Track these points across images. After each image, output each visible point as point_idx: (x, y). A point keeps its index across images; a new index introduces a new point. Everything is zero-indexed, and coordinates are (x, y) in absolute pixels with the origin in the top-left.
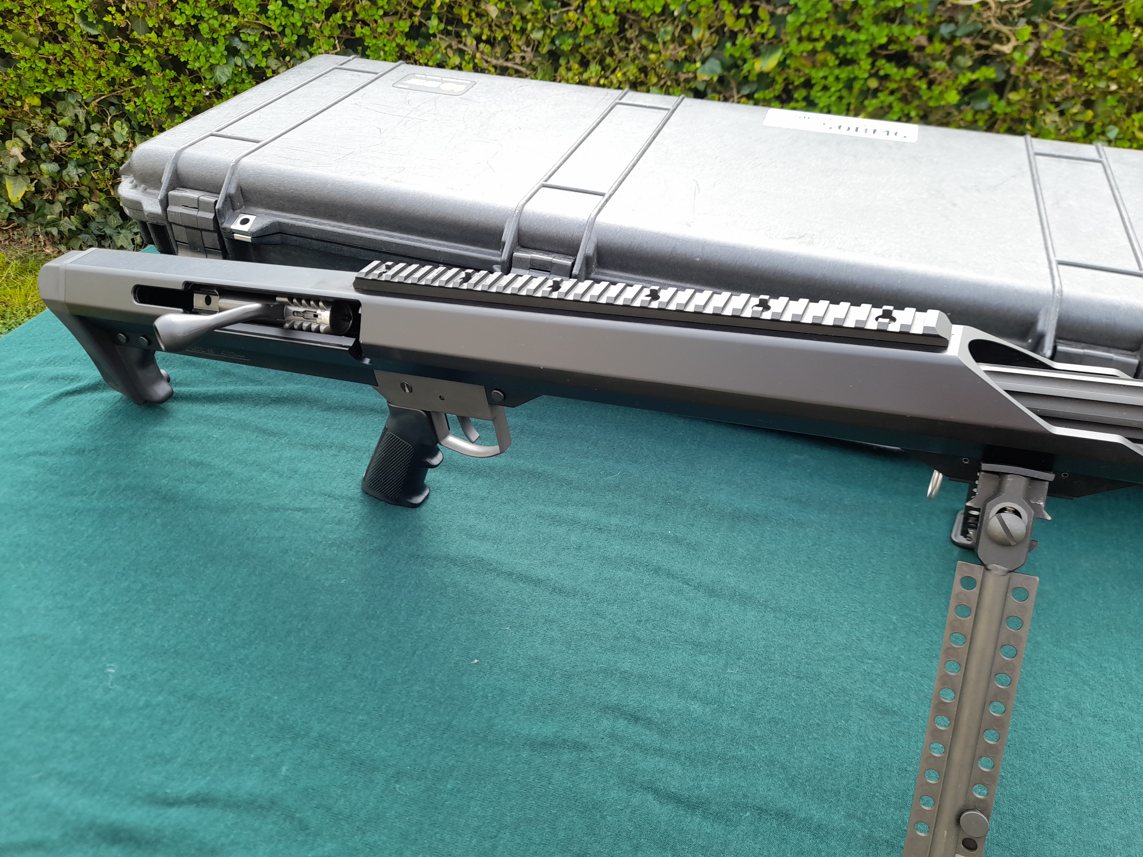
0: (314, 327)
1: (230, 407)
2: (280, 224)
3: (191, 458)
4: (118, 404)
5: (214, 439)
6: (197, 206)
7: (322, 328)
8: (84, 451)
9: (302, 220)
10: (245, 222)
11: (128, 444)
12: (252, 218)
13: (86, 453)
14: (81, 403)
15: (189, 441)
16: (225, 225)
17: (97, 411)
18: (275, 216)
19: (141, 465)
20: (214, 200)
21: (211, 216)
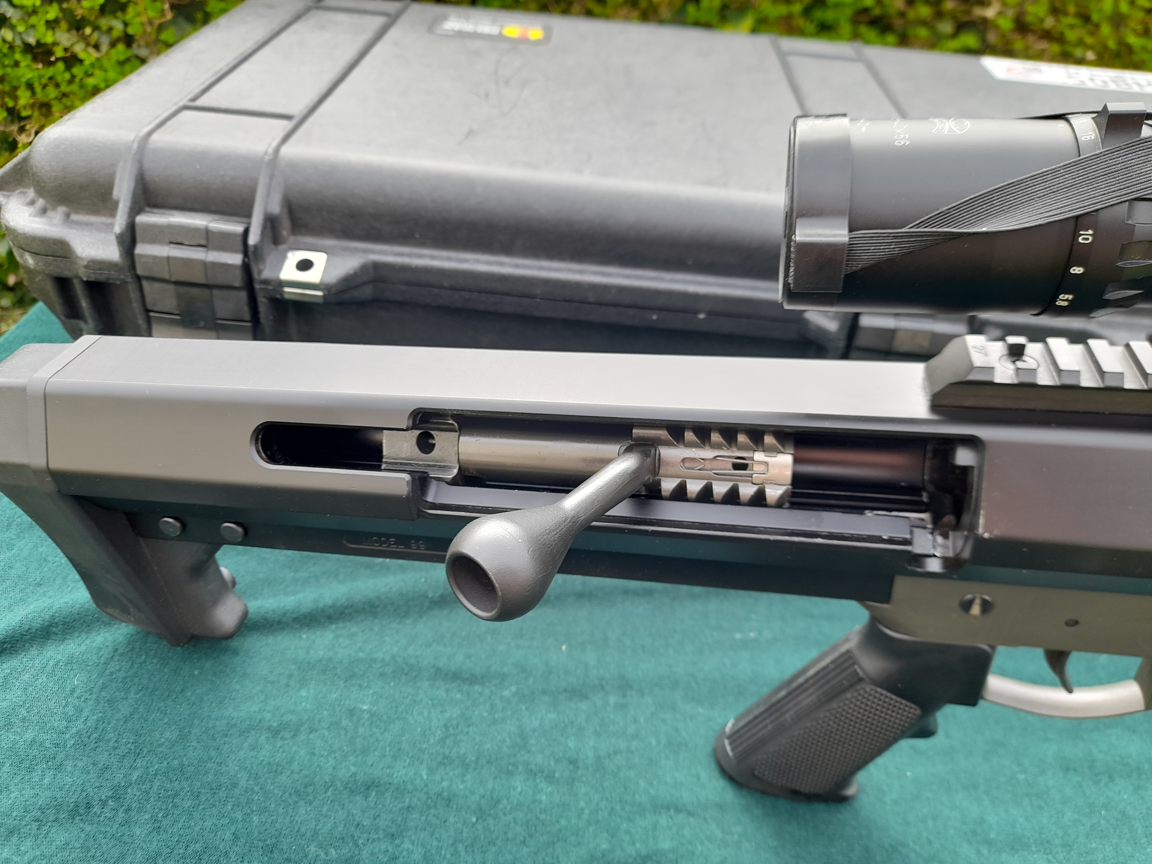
0: (747, 491)
1: (354, 629)
2: (376, 266)
3: (343, 773)
4: (113, 666)
5: (366, 716)
6: (203, 242)
7: (773, 493)
8: (89, 806)
9: (421, 256)
10: (305, 265)
11: (182, 765)
12: (319, 259)
13: (96, 809)
14: (26, 677)
15: (312, 730)
16: (267, 274)
17: (73, 691)
18: (365, 251)
19: (239, 816)
20: (239, 229)
21: (236, 259)
